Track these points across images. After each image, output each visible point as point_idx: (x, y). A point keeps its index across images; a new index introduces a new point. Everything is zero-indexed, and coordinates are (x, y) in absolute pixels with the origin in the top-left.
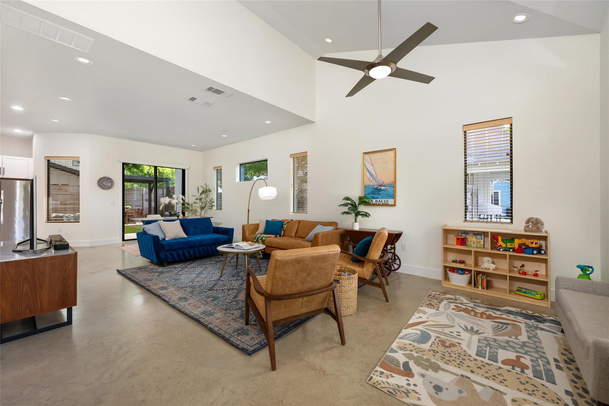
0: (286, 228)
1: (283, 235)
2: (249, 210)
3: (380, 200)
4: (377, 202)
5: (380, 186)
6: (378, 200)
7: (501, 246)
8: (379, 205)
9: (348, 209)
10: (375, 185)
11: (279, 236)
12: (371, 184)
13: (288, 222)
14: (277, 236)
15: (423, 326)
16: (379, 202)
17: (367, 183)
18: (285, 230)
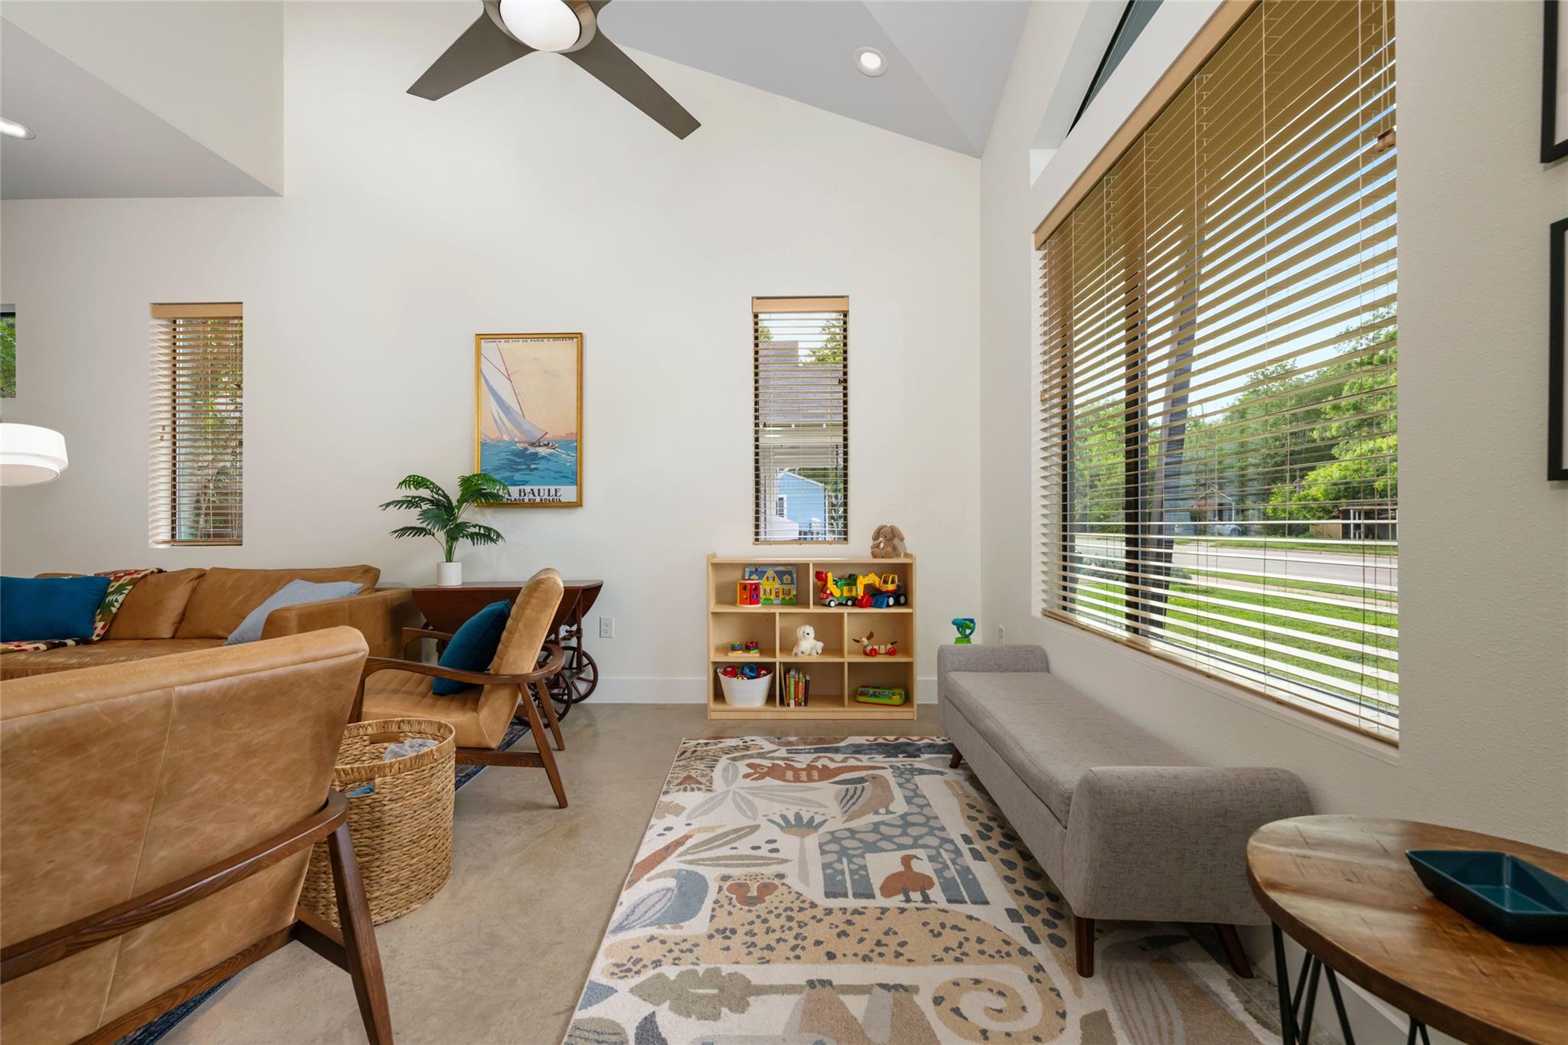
0: (121, 604)
1: (104, 639)
3: (532, 487)
4: (525, 495)
5: (533, 444)
6: (528, 488)
7: (831, 594)
8: (532, 505)
9: (421, 515)
10: (517, 440)
11: (78, 643)
12: (506, 438)
13: (134, 582)
14: (65, 645)
15: (679, 856)
16: (531, 496)
17: (493, 434)
18: (116, 613)
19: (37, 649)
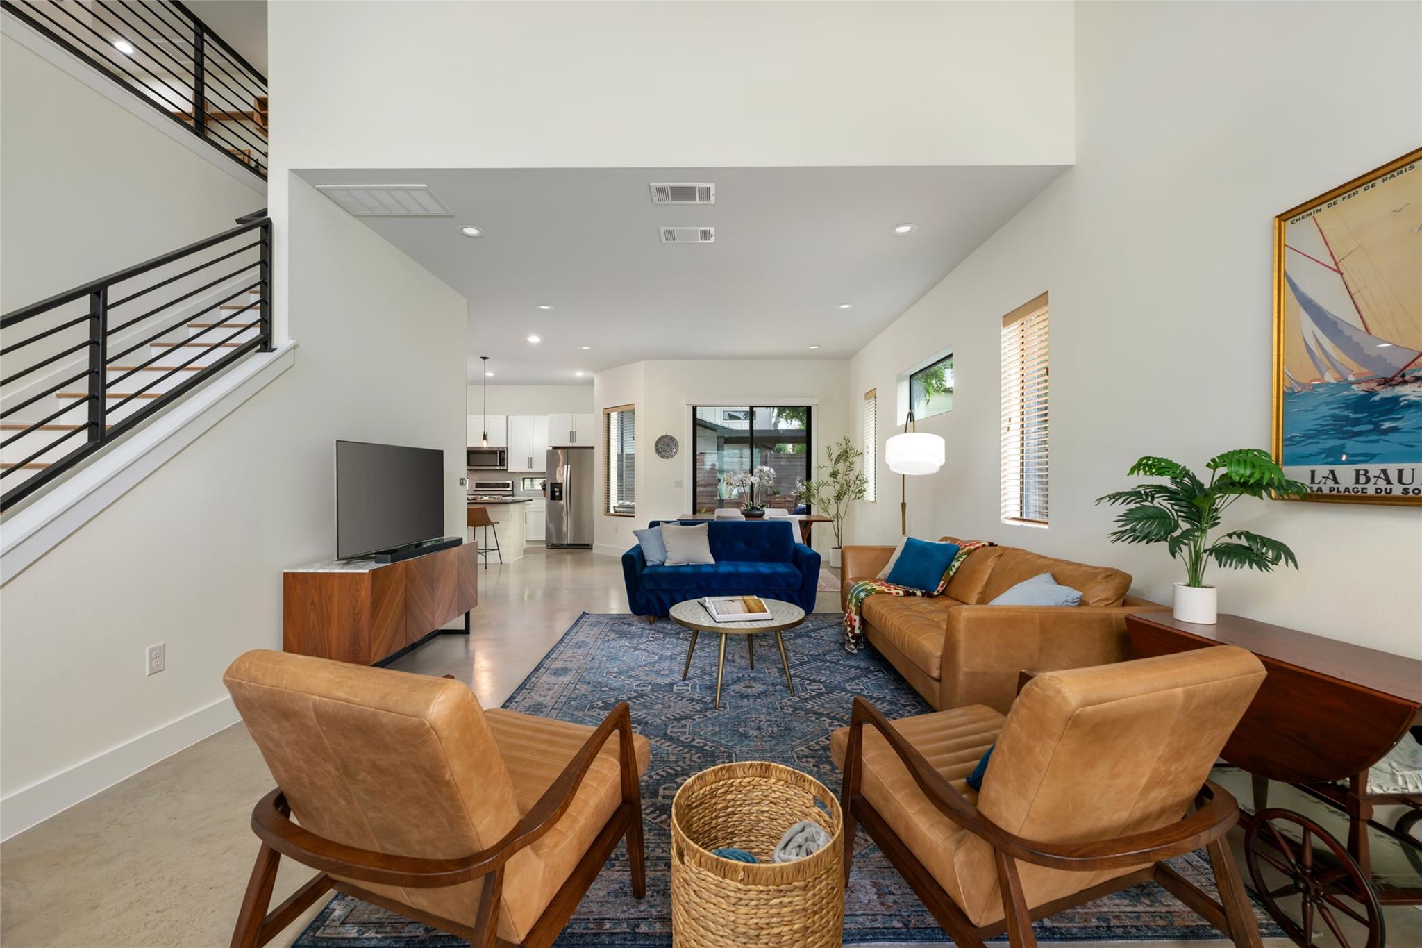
0: (957, 569)
1: (942, 593)
2: (903, 505)
3: (1384, 466)
4: (1368, 480)
5: (1387, 382)
6: (1374, 469)
8: (1384, 500)
10: (1351, 378)
11: (923, 595)
12: (1330, 378)
13: (969, 553)
14: (914, 594)
16: (1382, 484)
17: (1306, 374)
18: (953, 576)
19: (898, 594)
